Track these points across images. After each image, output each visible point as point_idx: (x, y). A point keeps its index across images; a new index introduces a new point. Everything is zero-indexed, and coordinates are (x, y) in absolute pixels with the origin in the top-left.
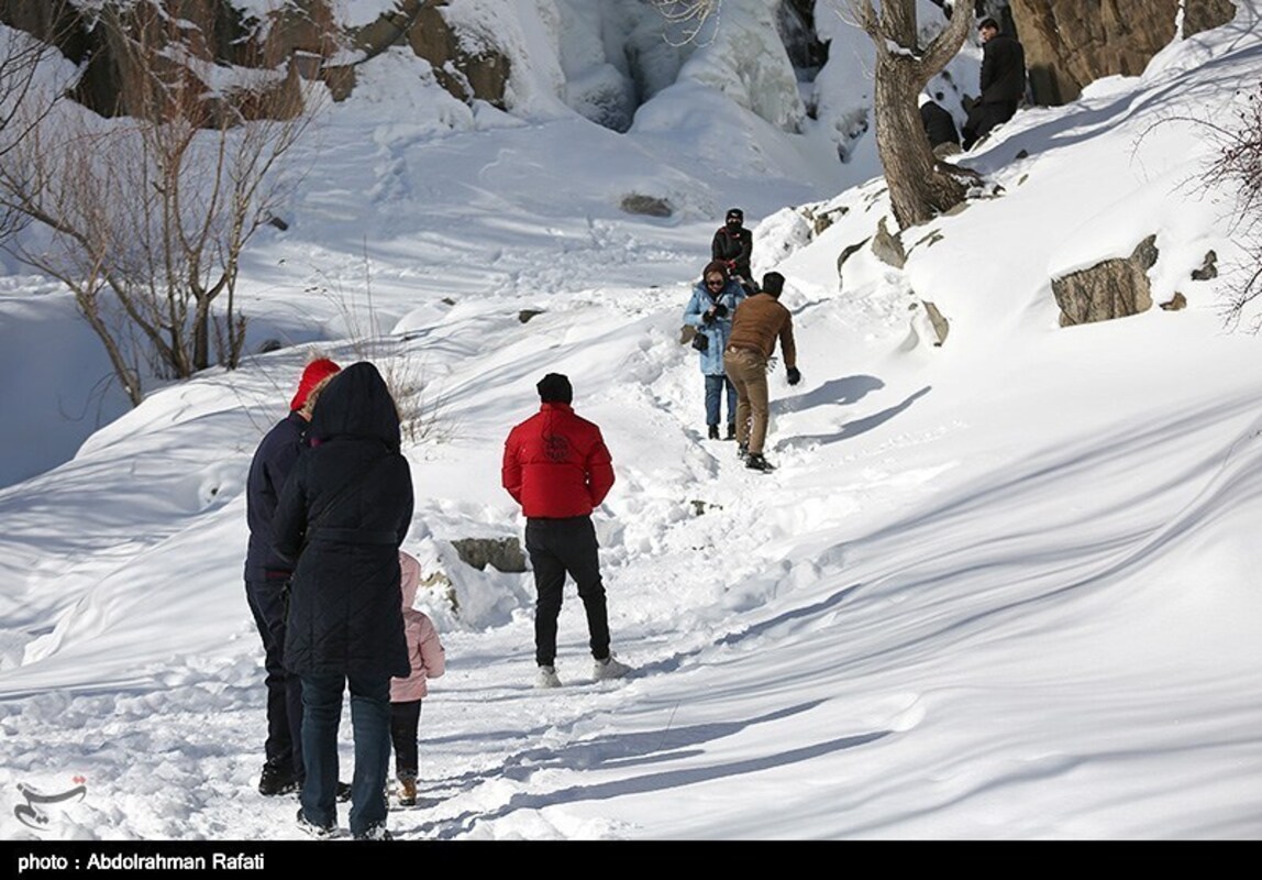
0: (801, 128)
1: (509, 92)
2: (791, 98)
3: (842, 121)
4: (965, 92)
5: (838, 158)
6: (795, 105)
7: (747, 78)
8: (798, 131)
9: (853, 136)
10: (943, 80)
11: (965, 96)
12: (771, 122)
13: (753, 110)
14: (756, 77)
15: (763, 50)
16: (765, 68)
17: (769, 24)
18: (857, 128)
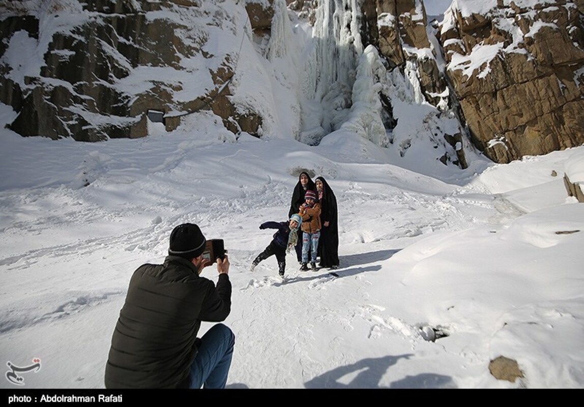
0: (387, 146)
1: (260, 130)
2: (384, 137)
3: (401, 143)
4: (446, 133)
5: (400, 155)
6: (385, 139)
7: (367, 129)
8: (386, 147)
9: (405, 148)
10: (437, 130)
11: (445, 134)
12: (376, 144)
13: (370, 140)
14: (370, 129)
15: (373, 120)
16: (374, 126)
17: (376, 113)
18: (407, 146)
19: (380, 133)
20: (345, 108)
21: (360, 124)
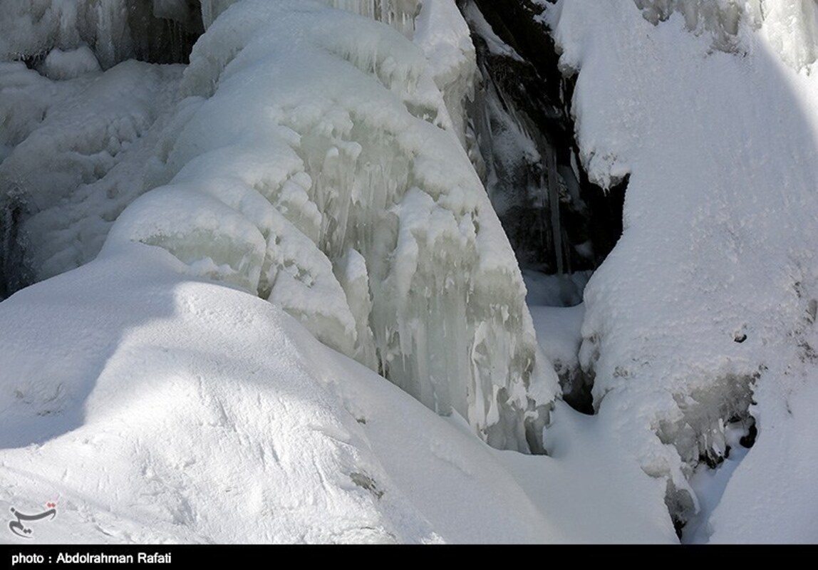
0: (547, 437)
2: (510, 344)
6: (525, 366)
7: (357, 266)
8: (534, 445)
9: (710, 461)
12: (445, 413)
13: (385, 373)
14: (389, 269)
15: (414, 183)
16: (421, 238)
17: (432, 113)
18: (722, 435)
19: (476, 310)
20: (120, 58)
21: (294, 214)
